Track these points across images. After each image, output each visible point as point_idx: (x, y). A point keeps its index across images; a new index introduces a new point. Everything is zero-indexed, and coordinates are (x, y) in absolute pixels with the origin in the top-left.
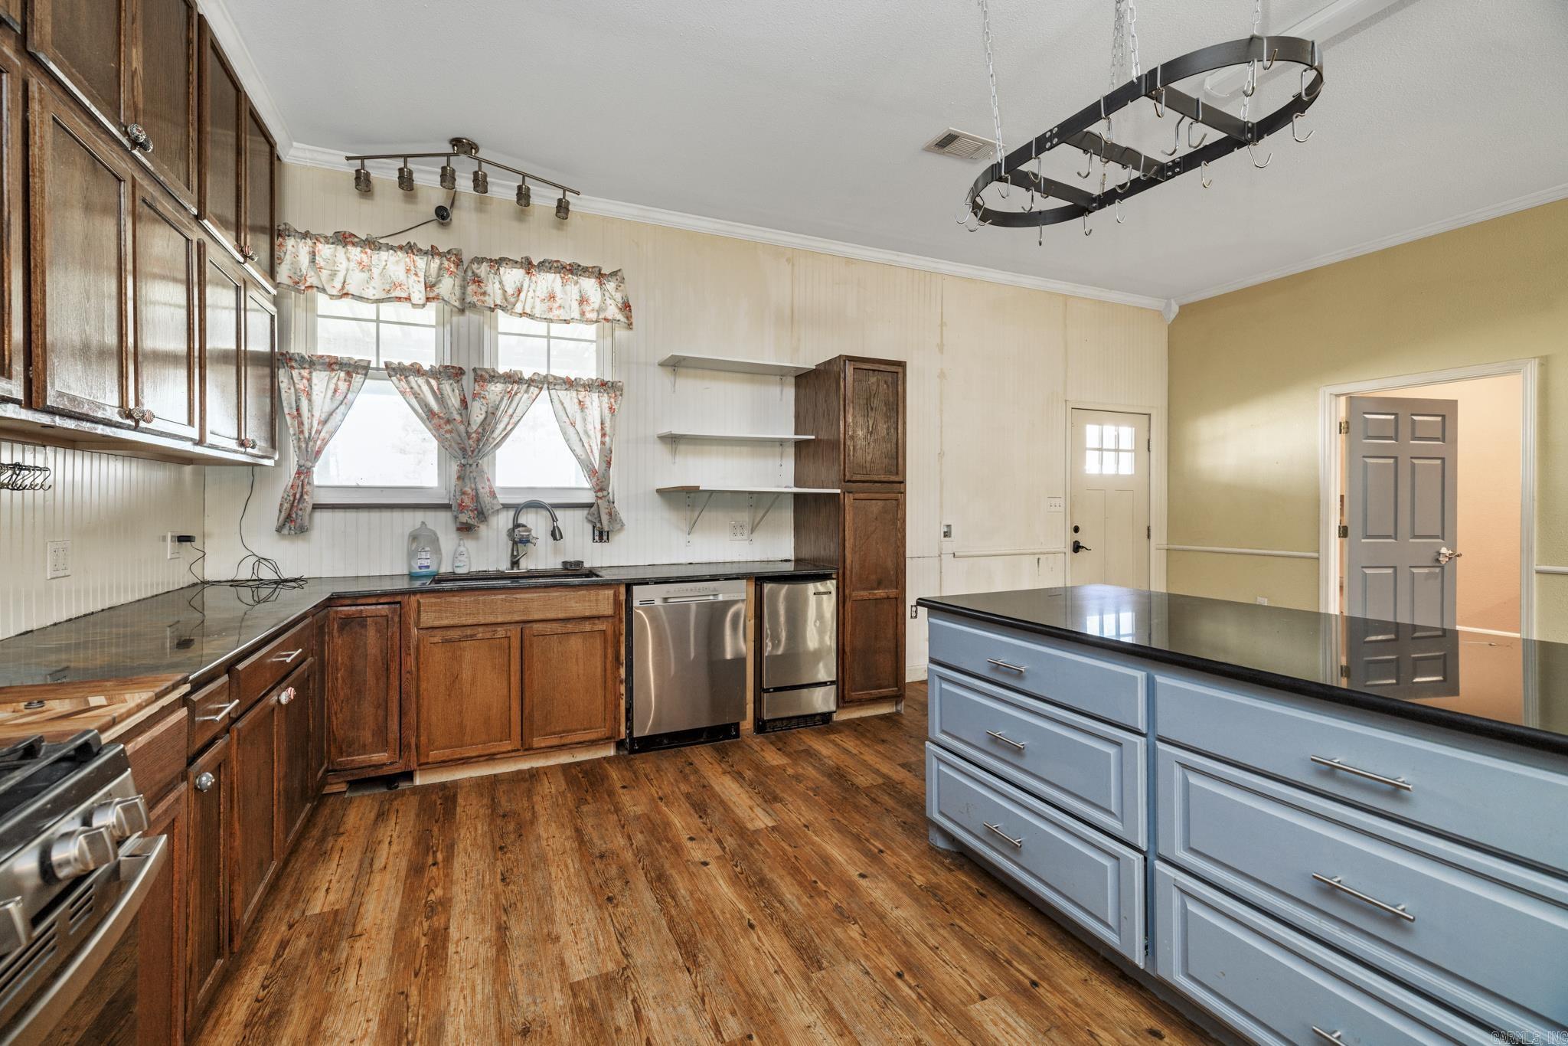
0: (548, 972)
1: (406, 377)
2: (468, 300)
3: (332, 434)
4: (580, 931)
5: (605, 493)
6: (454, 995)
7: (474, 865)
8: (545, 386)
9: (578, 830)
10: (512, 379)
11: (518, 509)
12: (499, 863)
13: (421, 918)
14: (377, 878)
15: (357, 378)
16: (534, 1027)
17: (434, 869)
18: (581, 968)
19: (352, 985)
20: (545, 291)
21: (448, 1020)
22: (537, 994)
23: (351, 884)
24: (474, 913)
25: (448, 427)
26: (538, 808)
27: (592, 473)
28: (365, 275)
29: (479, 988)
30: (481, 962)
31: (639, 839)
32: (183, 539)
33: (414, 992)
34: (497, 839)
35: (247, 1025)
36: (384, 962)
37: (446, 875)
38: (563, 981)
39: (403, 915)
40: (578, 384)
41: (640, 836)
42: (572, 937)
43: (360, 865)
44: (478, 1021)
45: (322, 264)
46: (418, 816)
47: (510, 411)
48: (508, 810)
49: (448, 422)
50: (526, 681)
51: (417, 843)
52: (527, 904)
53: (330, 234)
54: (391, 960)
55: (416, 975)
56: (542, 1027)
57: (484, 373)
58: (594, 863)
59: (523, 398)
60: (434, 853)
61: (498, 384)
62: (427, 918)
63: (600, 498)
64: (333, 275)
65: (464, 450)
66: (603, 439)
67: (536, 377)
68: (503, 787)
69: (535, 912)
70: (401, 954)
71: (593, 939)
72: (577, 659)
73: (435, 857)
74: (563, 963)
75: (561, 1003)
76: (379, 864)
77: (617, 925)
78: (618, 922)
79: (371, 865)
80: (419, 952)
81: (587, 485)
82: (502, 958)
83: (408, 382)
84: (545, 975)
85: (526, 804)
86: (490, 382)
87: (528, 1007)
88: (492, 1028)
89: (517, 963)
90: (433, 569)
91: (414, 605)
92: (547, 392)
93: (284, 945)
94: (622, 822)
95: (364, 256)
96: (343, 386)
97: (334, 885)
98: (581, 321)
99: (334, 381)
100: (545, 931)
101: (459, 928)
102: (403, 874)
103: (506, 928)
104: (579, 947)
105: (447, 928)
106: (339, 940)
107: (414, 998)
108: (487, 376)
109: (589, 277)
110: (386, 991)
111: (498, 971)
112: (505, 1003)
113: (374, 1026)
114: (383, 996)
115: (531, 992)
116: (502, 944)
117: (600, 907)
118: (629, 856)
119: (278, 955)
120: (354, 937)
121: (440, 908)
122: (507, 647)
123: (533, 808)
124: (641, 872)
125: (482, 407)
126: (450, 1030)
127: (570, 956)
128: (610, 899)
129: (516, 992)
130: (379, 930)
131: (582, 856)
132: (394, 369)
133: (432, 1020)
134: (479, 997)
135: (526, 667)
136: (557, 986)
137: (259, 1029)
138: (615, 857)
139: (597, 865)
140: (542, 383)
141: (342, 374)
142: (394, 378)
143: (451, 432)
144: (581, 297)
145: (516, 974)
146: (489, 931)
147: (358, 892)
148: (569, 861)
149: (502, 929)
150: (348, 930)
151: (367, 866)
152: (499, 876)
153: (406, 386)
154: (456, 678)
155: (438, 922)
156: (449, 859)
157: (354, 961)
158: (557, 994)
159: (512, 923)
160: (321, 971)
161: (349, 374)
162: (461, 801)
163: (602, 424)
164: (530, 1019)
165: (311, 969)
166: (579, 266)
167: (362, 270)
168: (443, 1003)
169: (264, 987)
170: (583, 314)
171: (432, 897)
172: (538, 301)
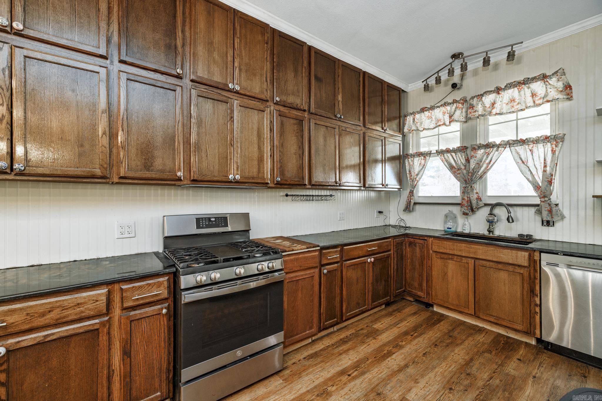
0: (403, 388)
1: (443, 154)
2: (469, 116)
3: (420, 178)
4: (427, 387)
5: (546, 199)
6: (376, 370)
7: (422, 344)
8: (508, 146)
9: (471, 360)
10: (489, 146)
11: (493, 206)
12: (429, 348)
13: (392, 346)
14: (395, 328)
15: (428, 158)
16: (382, 396)
17: (410, 336)
18: (413, 396)
19: (362, 348)
20: (508, 99)
21: (368, 373)
22: (393, 390)
23: (388, 326)
24: (405, 356)
25: (459, 172)
26: (466, 343)
27: (537, 187)
28: (430, 120)
29: (383, 374)
30: (391, 369)
31: (496, 382)
32: (380, 212)
33: (370, 361)
34: (438, 341)
35: (341, 340)
36: (372, 349)
37: (411, 341)
38: (403, 394)
39: (389, 342)
40: (528, 141)
41: (498, 381)
42: (422, 387)
43: (395, 323)
44: (373, 380)
45: (417, 121)
46: (424, 319)
47: (487, 161)
48: (454, 335)
49: (459, 170)
50: (476, 285)
51: (414, 327)
52: (422, 366)
53: (419, 110)
54: (374, 350)
55: (375, 358)
56: (384, 398)
57: (475, 146)
58: (461, 374)
59: (494, 154)
60: (416, 332)
61: (482, 150)
62: (393, 347)
63: (544, 202)
64: (421, 123)
65: (465, 181)
66: (545, 169)
67: (502, 143)
68: (462, 327)
69: (421, 370)
70: (378, 350)
71: (428, 393)
72: (504, 284)
73: (414, 334)
74: (410, 390)
75: (395, 398)
76: (398, 326)
77: (442, 398)
78: (443, 398)
79: (397, 324)
80: (382, 353)
81: (534, 194)
82: (397, 373)
83: (444, 156)
84: (401, 388)
85: (464, 337)
86: (478, 150)
87: (387, 390)
88: (374, 385)
89: (399, 378)
90: (453, 230)
91: (431, 242)
92: (509, 148)
93: (362, 329)
94: (496, 371)
95: (429, 113)
96: (423, 162)
97: (384, 324)
98: (534, 106)
99: (420, 160)
100: (417, 378)
101: (397, 356)
102: (401, 332)
103: (408, 367)
104: (421, 391)
105: (394, 353)
106: (371, 337)
107: (368, 362)
108: (477, 147)
109: (536, 82)
110: (365, 355)
111: (392, 375)
112: (383, 383)
113: (355, 360)
114: (364, 356)
115: (392, 388)
116: (401, 370)
117: (444, 388)
118: (480, 383)
119: (359, 331)
120: (375, 338)
121: (399, 347)
122: (467, 267)
123: (464, 341)
124: (478, 392)
125: (475, 161)
126: (366, 376)
127: (414, 391)
128: (451, 389)
129: (388, 384)
130: (381, 341)
131: (461, 368)
132: (439, 152)
133: (366, 370)
134: (380, 376)
135: (476, 278)
136: (400, 393)
137: (341, 342)
138: (474, 379)
139: (462, 375)
140: (506, 145)
141: (423, 157)
142: (439, 156)
143: (459, 174)
144: (532, 94)
145: (394, 380)
146: (402, 363)
147: (387, 329)
148: (453, 366)
149: (407, 366)
150: (376, 336)
151: (395, 324)
152: (424, 352)
153: (443, 158)
154: (446, 274)
155: (394, 350)
156: (416, 337)
157: (368, 343)
158: (397, 395)
159: (411, 367)
160: (361, 340)
161: (424, 157)
162: (442, 323)
163: (545, 160)
164: (383, 393)
165: (360, 339)
166: (528, 78)
167: (429, 119)
168: (372, 369)
169: (350, 335)
170: (534, 102)
171: (400, 343)
172: (504, 105)
